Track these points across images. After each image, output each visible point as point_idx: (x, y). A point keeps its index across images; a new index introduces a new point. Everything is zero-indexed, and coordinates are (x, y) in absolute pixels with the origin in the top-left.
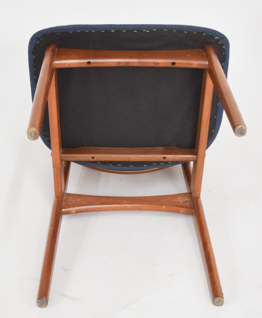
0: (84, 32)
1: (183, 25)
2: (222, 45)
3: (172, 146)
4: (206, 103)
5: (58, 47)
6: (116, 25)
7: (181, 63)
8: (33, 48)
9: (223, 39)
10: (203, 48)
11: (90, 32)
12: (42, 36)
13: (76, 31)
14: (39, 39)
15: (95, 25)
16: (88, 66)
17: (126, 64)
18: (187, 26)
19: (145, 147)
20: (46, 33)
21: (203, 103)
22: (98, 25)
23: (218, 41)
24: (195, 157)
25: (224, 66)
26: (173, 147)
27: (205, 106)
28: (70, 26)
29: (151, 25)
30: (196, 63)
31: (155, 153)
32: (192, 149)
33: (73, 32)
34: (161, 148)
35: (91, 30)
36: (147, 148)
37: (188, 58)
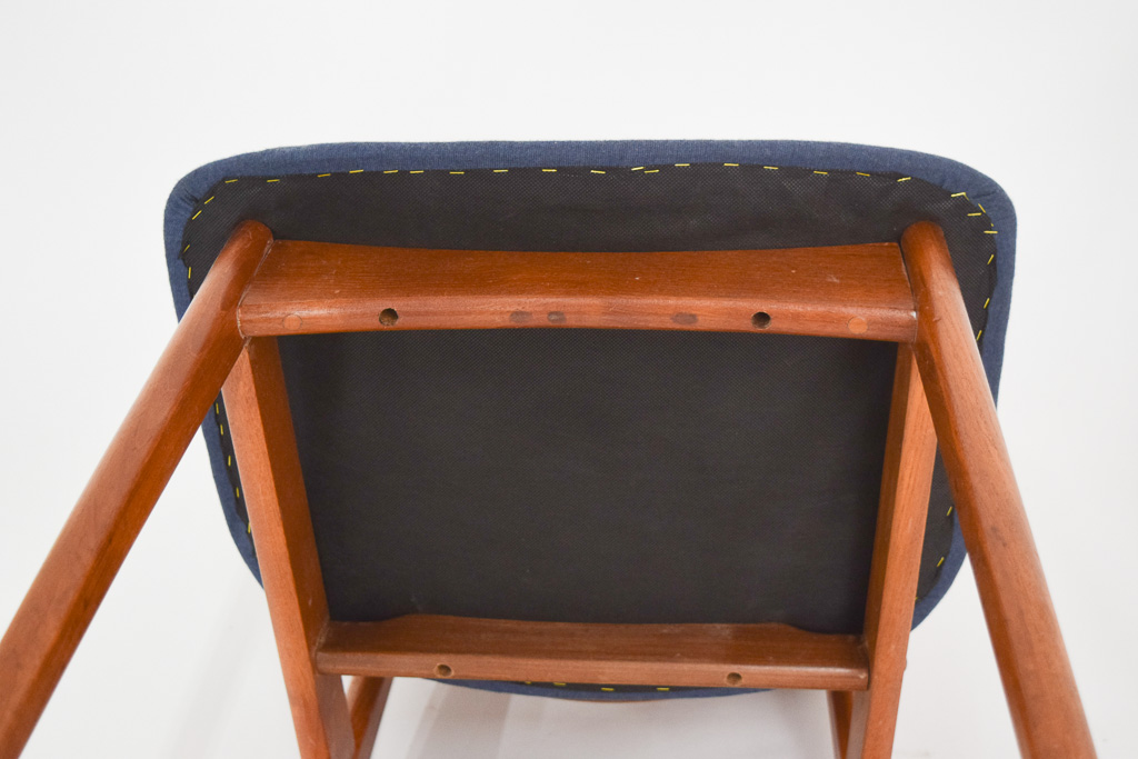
0: (379, 174)
1: (807, 143)
2: (985, 222)
3: (770, 621)
4: (906, 479)
5: (276, 236)
6: (511, 145)
7: (796, 317)
8: (179, 237)
9: (989, 197)
10: (898, 238)
11: (403, 174)
12: (211, 192)
13: (343, 170)
14: (197, 202)
15: (421, 144)
16: (387, 326)
17: (553, 317)
18: (829, 144)
19: (659, 622)
20: (224, 179)
21: (897, 476)
22: (438, 144)
23: (964, 206)
24: (863, 676)
25: (991, 310)
26: (774, 625)
27: (904, 492)
28: (322, 146)
29: (665, 144)
30: (861, 317)
31: (696, 655)
32: (851, 638)
33: (333, 174)
34: (723, 630)
35: (405, 168)
36: (666, 629)
37: (826, 292)
